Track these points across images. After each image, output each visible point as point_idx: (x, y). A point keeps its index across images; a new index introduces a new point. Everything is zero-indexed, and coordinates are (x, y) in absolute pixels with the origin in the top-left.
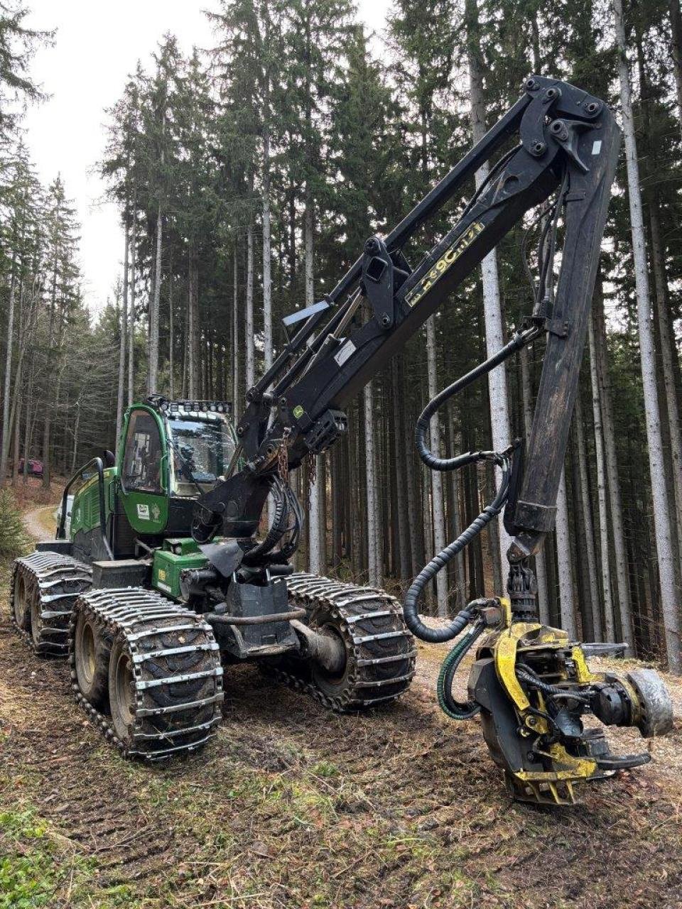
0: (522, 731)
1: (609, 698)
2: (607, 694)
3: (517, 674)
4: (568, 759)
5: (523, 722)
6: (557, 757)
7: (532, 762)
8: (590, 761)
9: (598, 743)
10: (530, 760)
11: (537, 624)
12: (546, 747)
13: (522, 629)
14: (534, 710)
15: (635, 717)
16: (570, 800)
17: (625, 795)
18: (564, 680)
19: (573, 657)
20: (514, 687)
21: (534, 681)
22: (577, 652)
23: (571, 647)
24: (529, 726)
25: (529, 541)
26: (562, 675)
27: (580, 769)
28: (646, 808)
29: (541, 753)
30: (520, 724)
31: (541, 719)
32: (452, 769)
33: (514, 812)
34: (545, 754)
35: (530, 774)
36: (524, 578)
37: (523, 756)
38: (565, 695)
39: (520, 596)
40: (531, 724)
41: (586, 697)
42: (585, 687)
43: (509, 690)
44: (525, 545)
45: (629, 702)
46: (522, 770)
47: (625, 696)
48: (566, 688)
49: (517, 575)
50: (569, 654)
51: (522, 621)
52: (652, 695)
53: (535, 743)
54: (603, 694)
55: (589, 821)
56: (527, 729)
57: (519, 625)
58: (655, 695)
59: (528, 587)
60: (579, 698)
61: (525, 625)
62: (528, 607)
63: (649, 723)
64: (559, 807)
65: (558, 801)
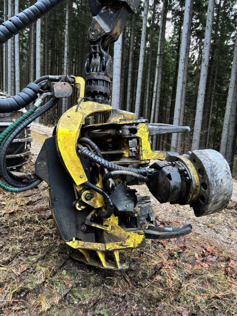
0: (78, 204)
1: (169, 176)
2: (168, 172)
3: (78, 149)
4: (120, 231)
5: (80, 196)
6: (108, 229)
7: (85, 232)
8: (139, 234)
9: (145, 207)
10: (83, 231)
11: (109, 106)
12: (99, 220)
13: (92, 107)
14: (91, 185)
15: (193, 196)
16: (116, 266)
17: (160, 246)
18: (125, 158)
19: (138, 135)
20: (73, 161)
21: (96, 158)
22: (142, 129)
23: (137, 124)
24: (84, 200)
25: (111, 16)
26: (125, 152)
27: (128, 241)
28: (176, 258)
29: (93, 225)
30: (77, 198)
31: (98, 194)
32: (27, 226)
33: (64, 272)
34: (98, 226)
35: (81, 243)
36: (102, 59)
37: (77, 227)
38: (124, 172)
39: (96, 77)
40: (87, 199)
41: (144, 174)
42: (145, 165)
43: (66, 164)
44: (107, 22)
45: (189, 182)
46: (74, 239)
47: (187, 175)
48: (126, 165)
49: (95, 57)
50: (134, 131)
51: (95, 101)
52: (216, 175)
53: (89, 217)
54: (163, 173)
55: (130, 278)
56: (82, 203)
57: (90, 103)
58: (219, 175)
59: (104, 68)
60: (138, 176)
61: (96, 104)
62: (100, 88)
63: (207, 204)
64: (104, 270)
65: (105, 265)
